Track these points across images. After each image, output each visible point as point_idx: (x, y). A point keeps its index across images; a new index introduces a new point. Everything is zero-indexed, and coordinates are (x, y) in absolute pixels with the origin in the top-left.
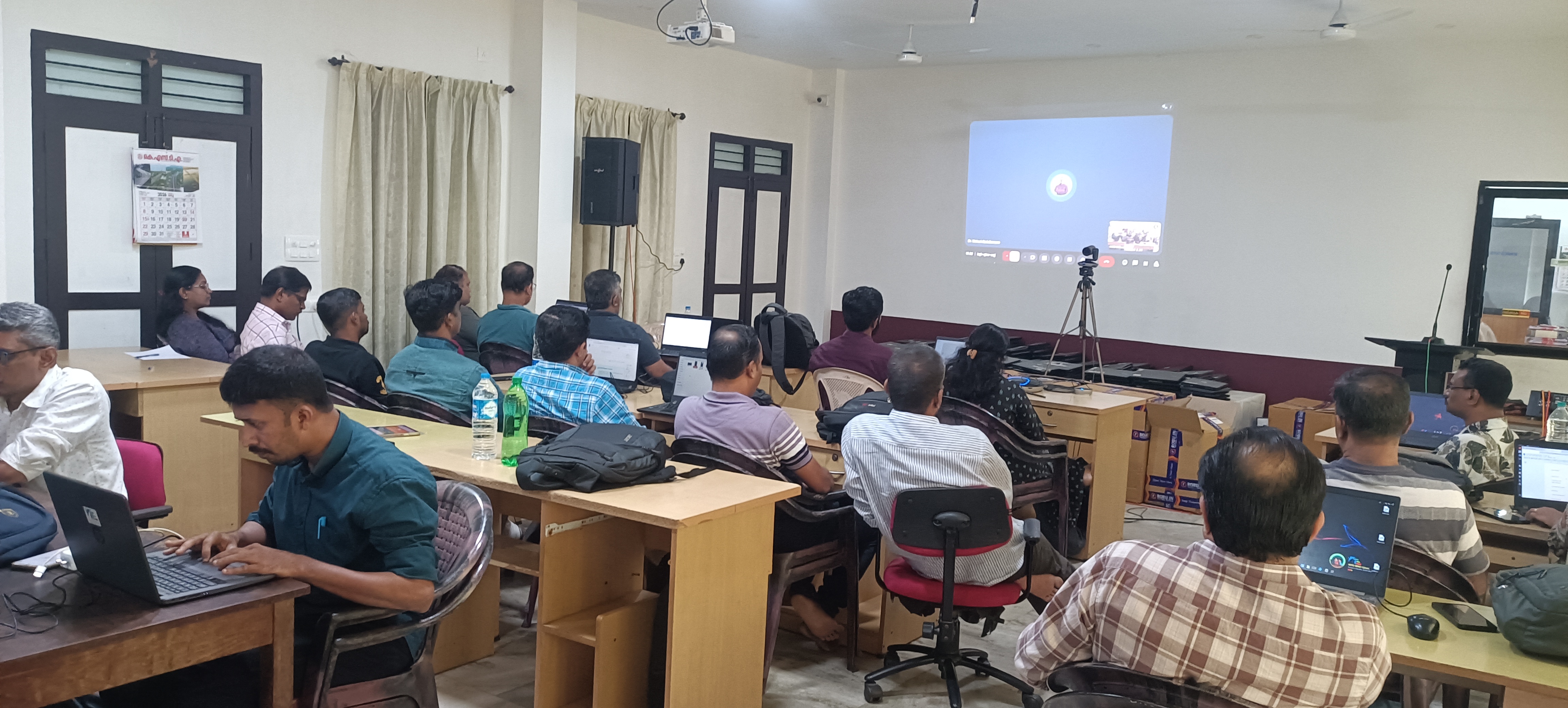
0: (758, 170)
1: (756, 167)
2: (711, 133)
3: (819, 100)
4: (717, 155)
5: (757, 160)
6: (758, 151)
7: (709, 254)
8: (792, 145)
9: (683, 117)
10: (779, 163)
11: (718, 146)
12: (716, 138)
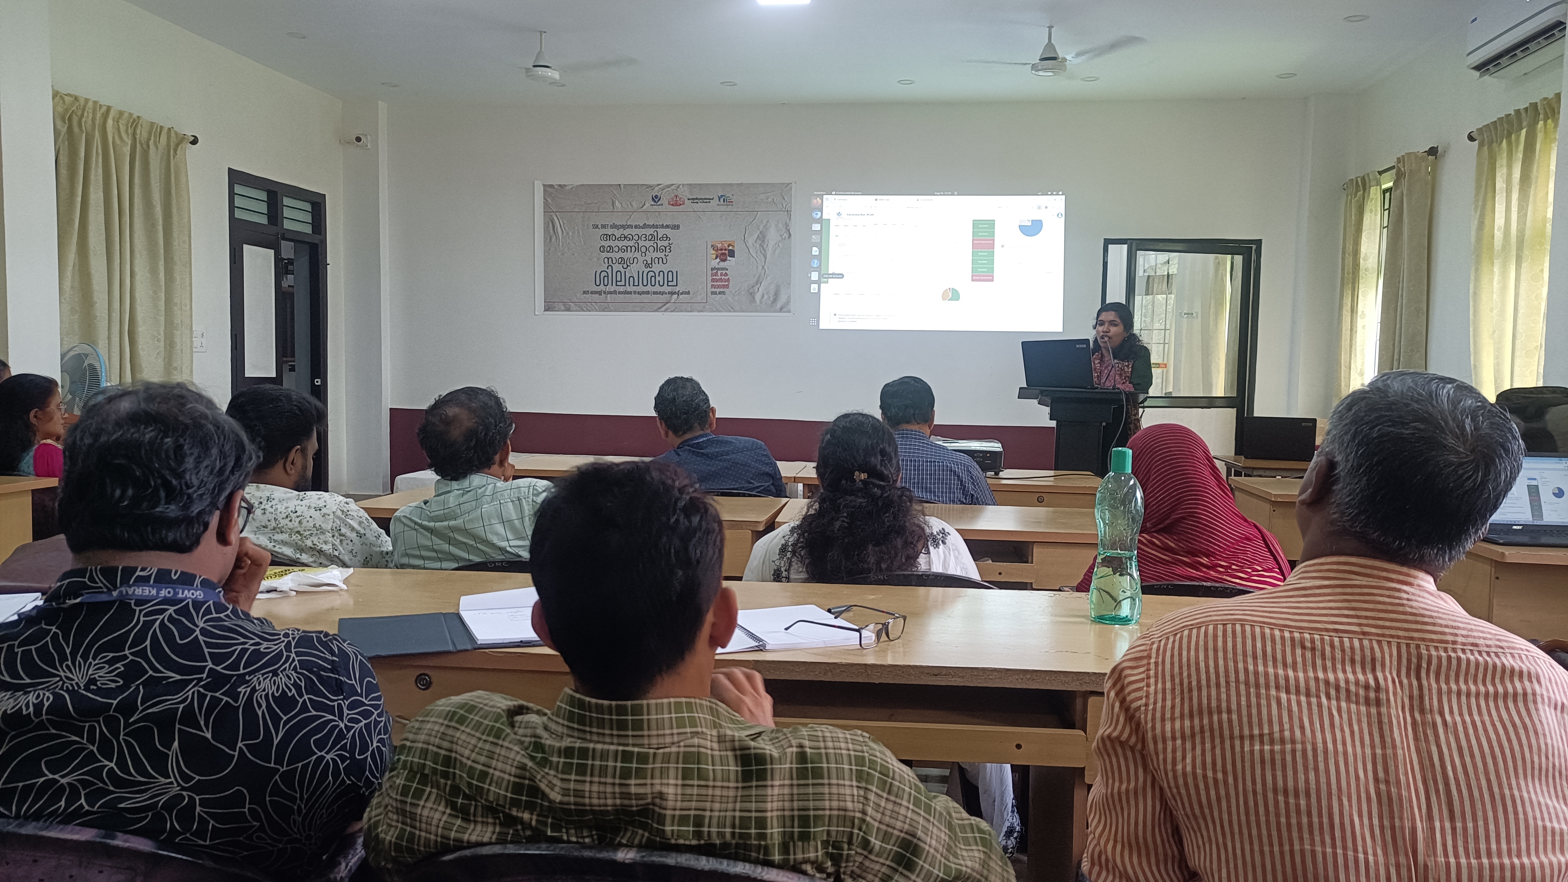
0: (287, 225)
1: (285, 221)
2: (229, 169)
3: (358, 139)
4: (238, 202)
5: (287, 213)
6: (287, 201)
7: (236, 335)
8: (324, 196)
9: (195, 141)
10: (311, 219)
11: (238, 189)
12: (236, 177)
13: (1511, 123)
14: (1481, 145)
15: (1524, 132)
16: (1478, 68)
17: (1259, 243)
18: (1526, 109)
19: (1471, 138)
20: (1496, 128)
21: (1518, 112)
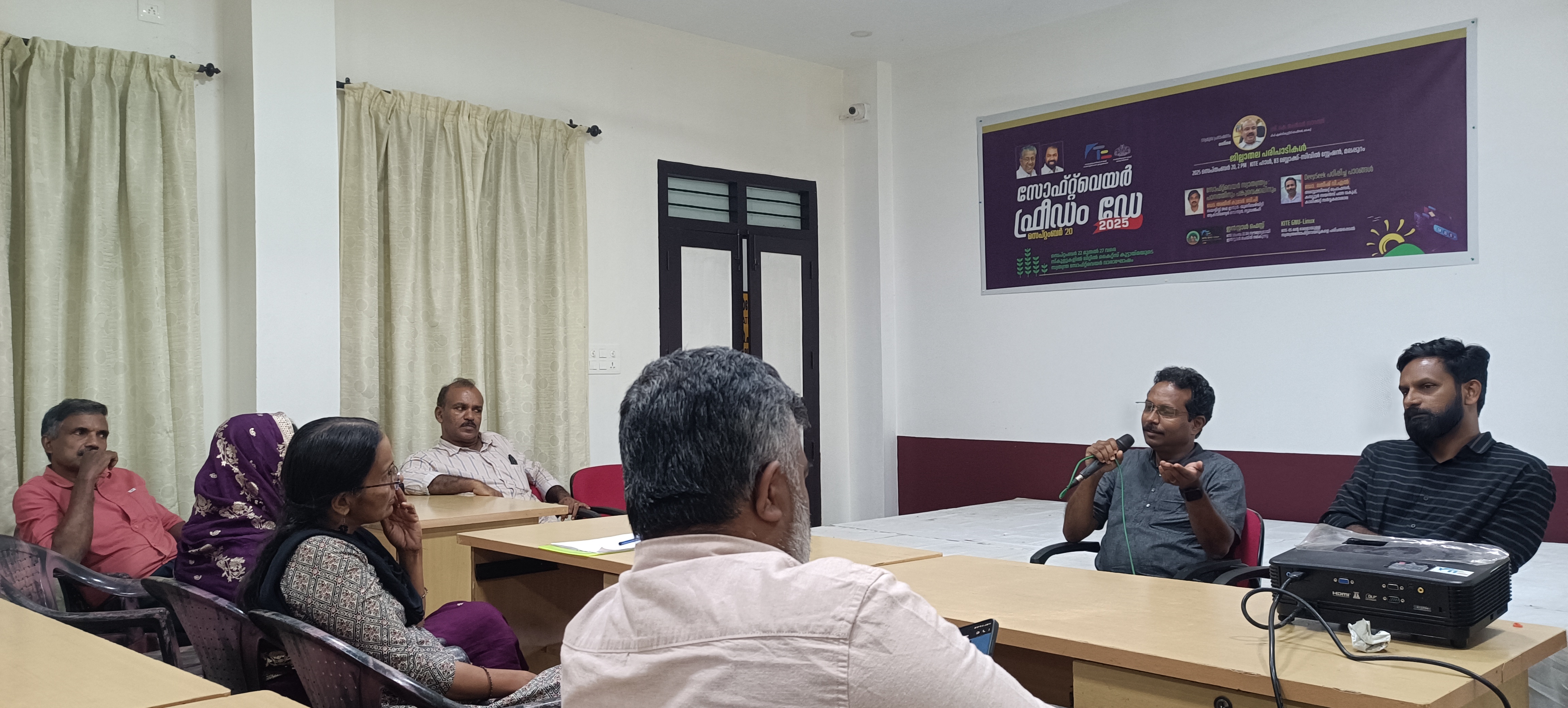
0: (752, 220)
1: (749, 216)
2: (659, 161)
3: (852, 111)
4: (672, 197)
5: (751, 206)
6: (751, 192)
8: (813, 184)
10: (796, 211)
11: (672, 183)
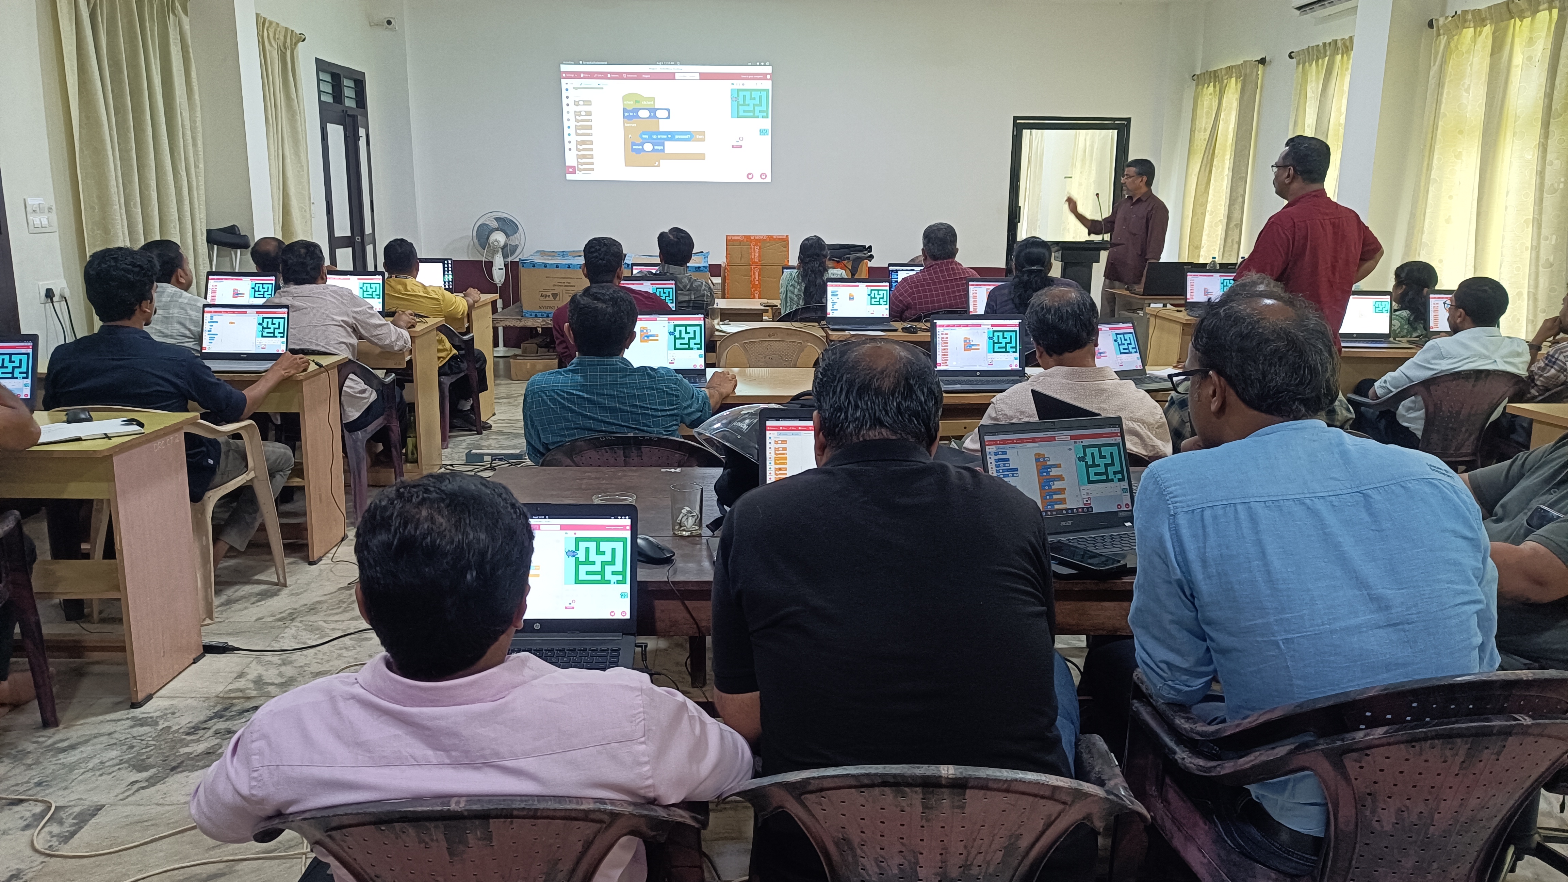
2: (316, 59)
4: (321, 86)
5: (345, 91)
7: (328, 202)
8: (365, 74)
9: (304, 38)
10: (358, 95)
11: (320, 75)
12: (321, 65)
13: (1318, 51)
14: (1298, 63)
15: (1327, 58)
16: (1299, 8)
17: (1128, 120)
18: (1330, 43)
19: (1291, 57)
20: (1309, 52)
21: (1324, 44)
